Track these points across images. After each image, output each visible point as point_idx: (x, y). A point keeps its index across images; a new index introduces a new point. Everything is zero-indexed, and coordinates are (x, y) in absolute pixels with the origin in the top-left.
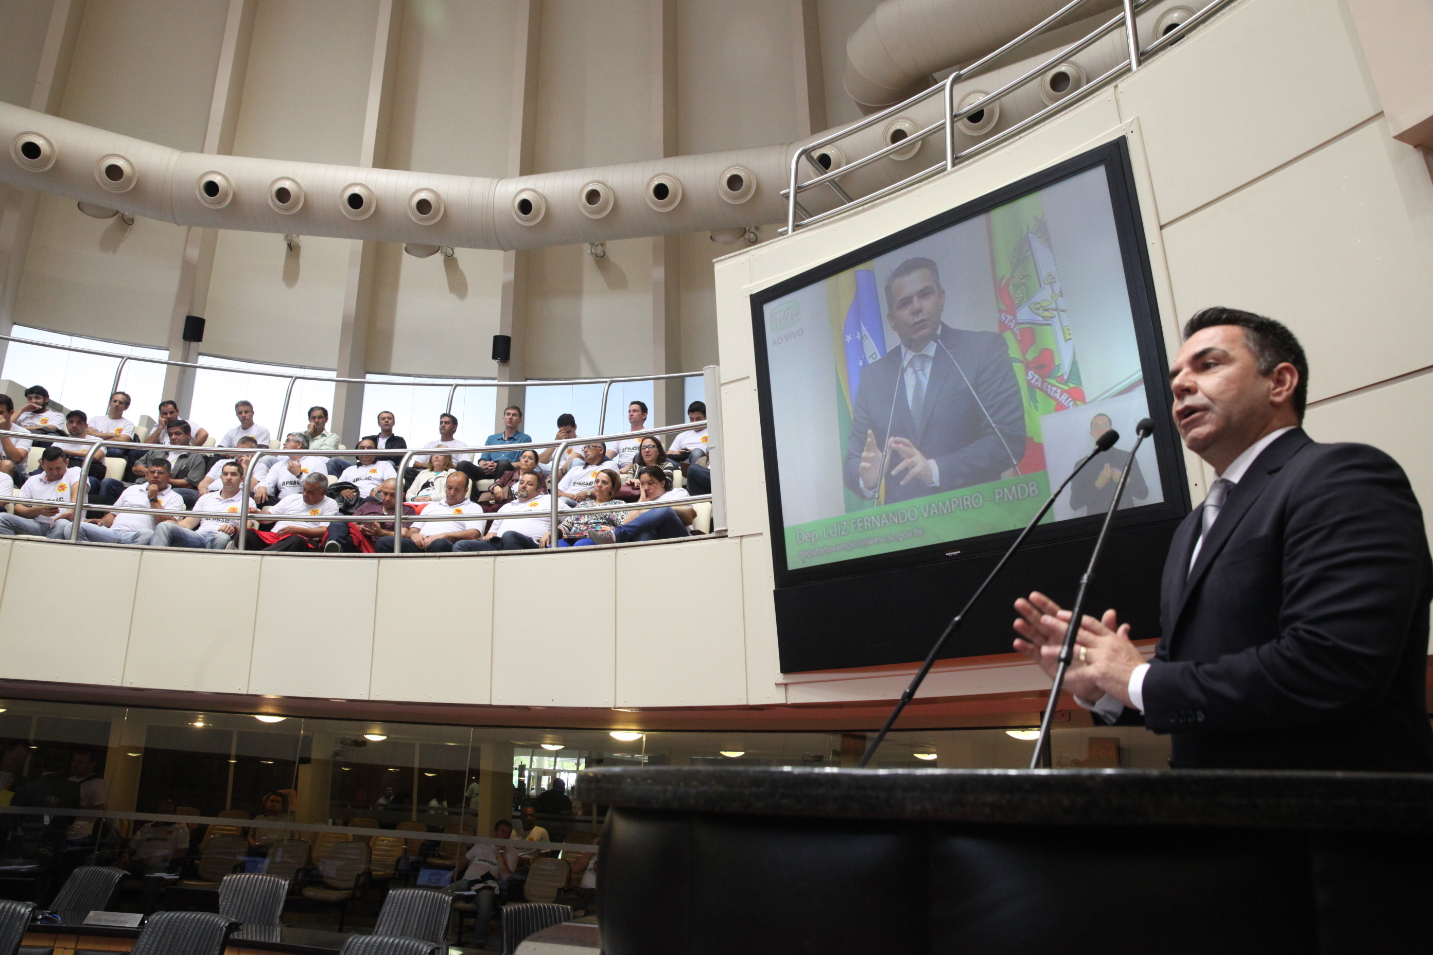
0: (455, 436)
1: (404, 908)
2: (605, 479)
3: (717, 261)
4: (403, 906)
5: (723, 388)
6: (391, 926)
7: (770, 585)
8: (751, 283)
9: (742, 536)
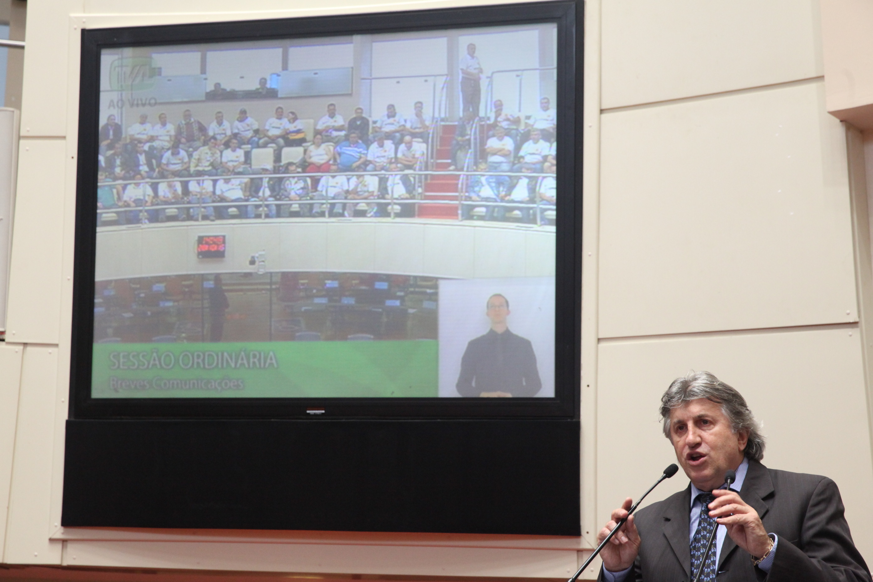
5: (22, 142)
8: (84, 12)
9: (25, 344)
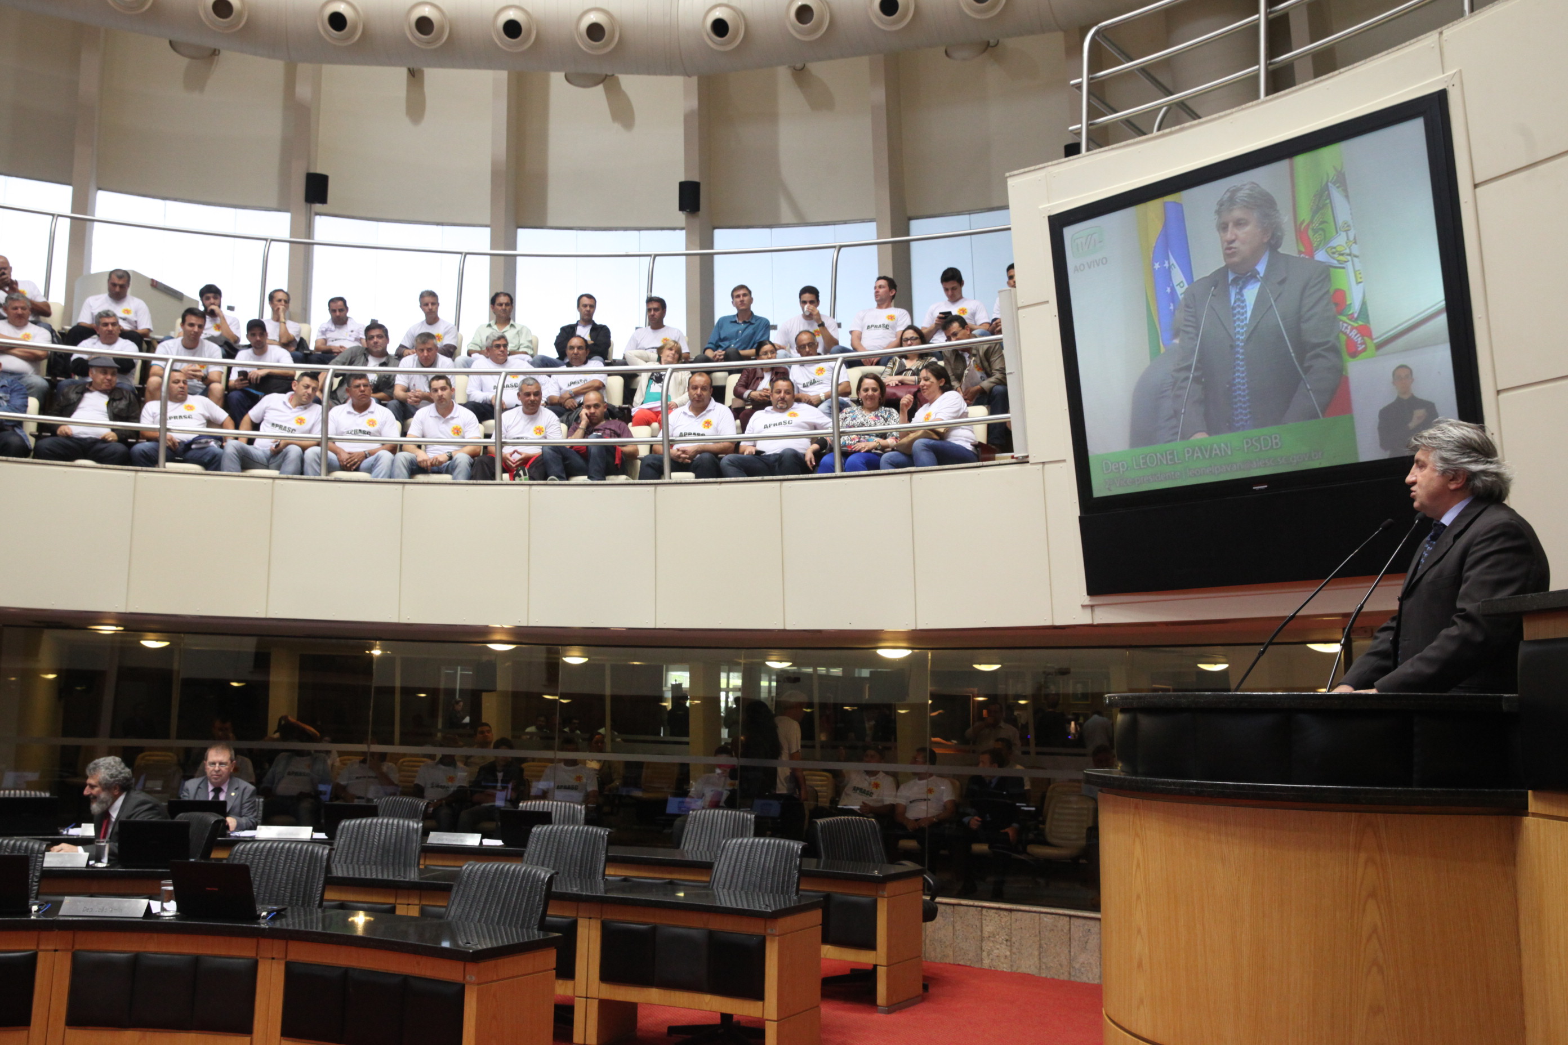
0: (666, 321)
1: (707, 827)
2: (874, 386)
3: (1010, 176)
4: (705, 825)
5: (1020, 311)
6: (697, 843)
7: (1074, 511)
8: (1049, 202)
9: (1043, 463)
